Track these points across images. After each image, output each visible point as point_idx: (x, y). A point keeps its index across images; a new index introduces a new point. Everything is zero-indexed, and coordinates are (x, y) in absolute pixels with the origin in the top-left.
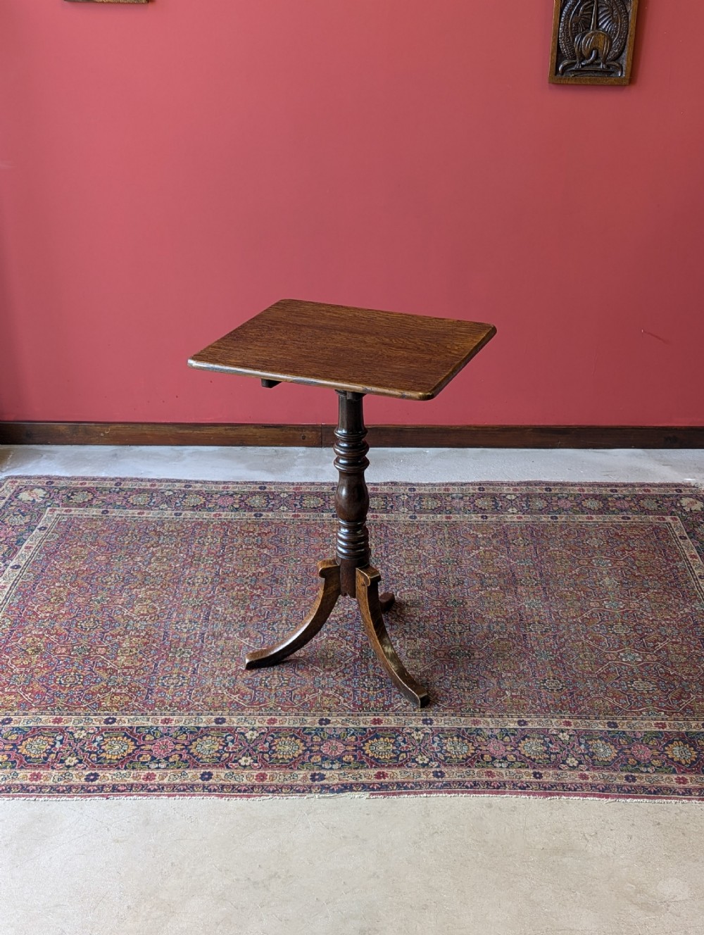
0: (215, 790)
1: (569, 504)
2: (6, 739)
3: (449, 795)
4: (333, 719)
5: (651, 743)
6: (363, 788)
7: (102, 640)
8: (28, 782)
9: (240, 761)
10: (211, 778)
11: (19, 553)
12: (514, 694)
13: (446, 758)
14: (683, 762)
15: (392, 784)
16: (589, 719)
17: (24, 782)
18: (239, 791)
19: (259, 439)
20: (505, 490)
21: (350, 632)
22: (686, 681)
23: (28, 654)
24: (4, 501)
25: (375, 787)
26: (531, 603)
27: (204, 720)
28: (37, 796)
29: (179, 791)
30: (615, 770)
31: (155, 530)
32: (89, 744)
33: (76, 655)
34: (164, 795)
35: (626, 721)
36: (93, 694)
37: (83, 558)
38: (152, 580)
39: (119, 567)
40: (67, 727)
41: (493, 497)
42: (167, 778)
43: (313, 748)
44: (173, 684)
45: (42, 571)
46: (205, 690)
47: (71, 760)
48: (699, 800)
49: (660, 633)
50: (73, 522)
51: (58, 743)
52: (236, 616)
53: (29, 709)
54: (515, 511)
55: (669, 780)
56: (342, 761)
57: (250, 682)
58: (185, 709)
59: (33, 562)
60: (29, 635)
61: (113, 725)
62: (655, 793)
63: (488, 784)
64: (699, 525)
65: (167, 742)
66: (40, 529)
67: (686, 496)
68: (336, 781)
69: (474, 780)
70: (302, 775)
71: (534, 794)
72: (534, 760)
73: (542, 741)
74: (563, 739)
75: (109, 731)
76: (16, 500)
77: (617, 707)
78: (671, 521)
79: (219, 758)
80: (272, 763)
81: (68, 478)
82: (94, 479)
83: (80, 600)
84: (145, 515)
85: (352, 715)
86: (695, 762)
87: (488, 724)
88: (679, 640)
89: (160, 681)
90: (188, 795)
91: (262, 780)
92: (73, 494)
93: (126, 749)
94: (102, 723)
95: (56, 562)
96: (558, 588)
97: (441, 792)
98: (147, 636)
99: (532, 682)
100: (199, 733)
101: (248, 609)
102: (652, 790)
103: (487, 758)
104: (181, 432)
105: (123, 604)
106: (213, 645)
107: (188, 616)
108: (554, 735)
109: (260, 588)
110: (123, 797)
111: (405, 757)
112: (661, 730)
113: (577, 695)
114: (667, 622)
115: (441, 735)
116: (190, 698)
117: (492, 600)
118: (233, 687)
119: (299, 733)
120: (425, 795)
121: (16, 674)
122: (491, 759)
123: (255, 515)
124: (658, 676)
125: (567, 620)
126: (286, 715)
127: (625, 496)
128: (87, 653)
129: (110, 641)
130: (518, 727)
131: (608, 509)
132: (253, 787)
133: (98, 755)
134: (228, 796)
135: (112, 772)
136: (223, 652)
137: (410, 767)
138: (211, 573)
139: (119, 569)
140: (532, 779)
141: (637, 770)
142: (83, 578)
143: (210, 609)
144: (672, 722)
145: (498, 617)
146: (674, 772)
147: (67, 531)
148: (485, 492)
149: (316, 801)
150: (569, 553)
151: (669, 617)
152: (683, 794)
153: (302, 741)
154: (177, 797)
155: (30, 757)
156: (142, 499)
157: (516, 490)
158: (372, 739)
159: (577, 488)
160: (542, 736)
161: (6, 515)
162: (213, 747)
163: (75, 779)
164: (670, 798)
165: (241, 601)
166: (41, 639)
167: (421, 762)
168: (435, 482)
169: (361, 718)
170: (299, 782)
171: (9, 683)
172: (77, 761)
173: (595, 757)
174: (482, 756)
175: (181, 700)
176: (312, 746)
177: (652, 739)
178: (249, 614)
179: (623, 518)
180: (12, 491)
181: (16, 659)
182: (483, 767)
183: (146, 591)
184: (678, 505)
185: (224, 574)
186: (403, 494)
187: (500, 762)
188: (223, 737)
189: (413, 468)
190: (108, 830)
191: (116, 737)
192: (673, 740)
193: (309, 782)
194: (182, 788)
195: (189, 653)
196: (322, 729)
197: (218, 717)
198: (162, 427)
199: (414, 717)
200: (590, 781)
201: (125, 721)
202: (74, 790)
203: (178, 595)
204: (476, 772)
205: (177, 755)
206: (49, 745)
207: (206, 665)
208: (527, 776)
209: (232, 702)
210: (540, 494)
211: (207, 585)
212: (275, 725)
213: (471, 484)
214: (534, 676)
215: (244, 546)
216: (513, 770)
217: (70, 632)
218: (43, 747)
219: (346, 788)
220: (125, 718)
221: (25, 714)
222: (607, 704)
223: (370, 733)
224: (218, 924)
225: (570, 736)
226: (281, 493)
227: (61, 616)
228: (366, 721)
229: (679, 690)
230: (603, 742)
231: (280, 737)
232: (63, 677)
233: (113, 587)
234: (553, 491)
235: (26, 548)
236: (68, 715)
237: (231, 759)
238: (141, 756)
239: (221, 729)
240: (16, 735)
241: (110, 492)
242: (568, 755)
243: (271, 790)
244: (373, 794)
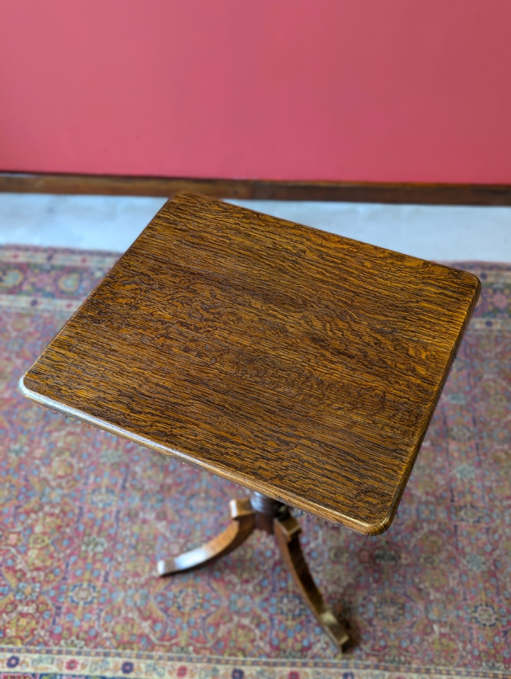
1: (505, 302)
7: (15, 520)
12: (442, 630)
26: (463, 471)
27: (111, 665)
44: (83, 598)
46: (115, 612)
50: (1, 319)
52: (154, 482)
57: (163, 599)
58: (92, 644)
61: (16, 670)
81: (2, 247)
85: (268, 664)
89: (70, 594)
94: (5, 664)
96: (492, 445)
98: (61, 515)
99: (462, 609)
101: (168, 470)
105: (40, 458)
106: (128, 531)
107: (105, 481)
116: (98, 625)
118: (145, 608)
126: (197, 661)
129: (23, 523)
136: (137, 543)
143: (129, 468)
145: (428, 494)
150: (504, 384)
156: (71, 283)
169: (277, 670)
175: (90, 627)
178: (167, 480)
183: (65, 436)
197: (126, 660)
199: (334, 671)
201: (29, 663)
207: (119, 567)
209: (142, 635)
212: (185, 678)
214: (465, 599)
220: (28, 658)
228: (282, 676)
241: (41, 271)
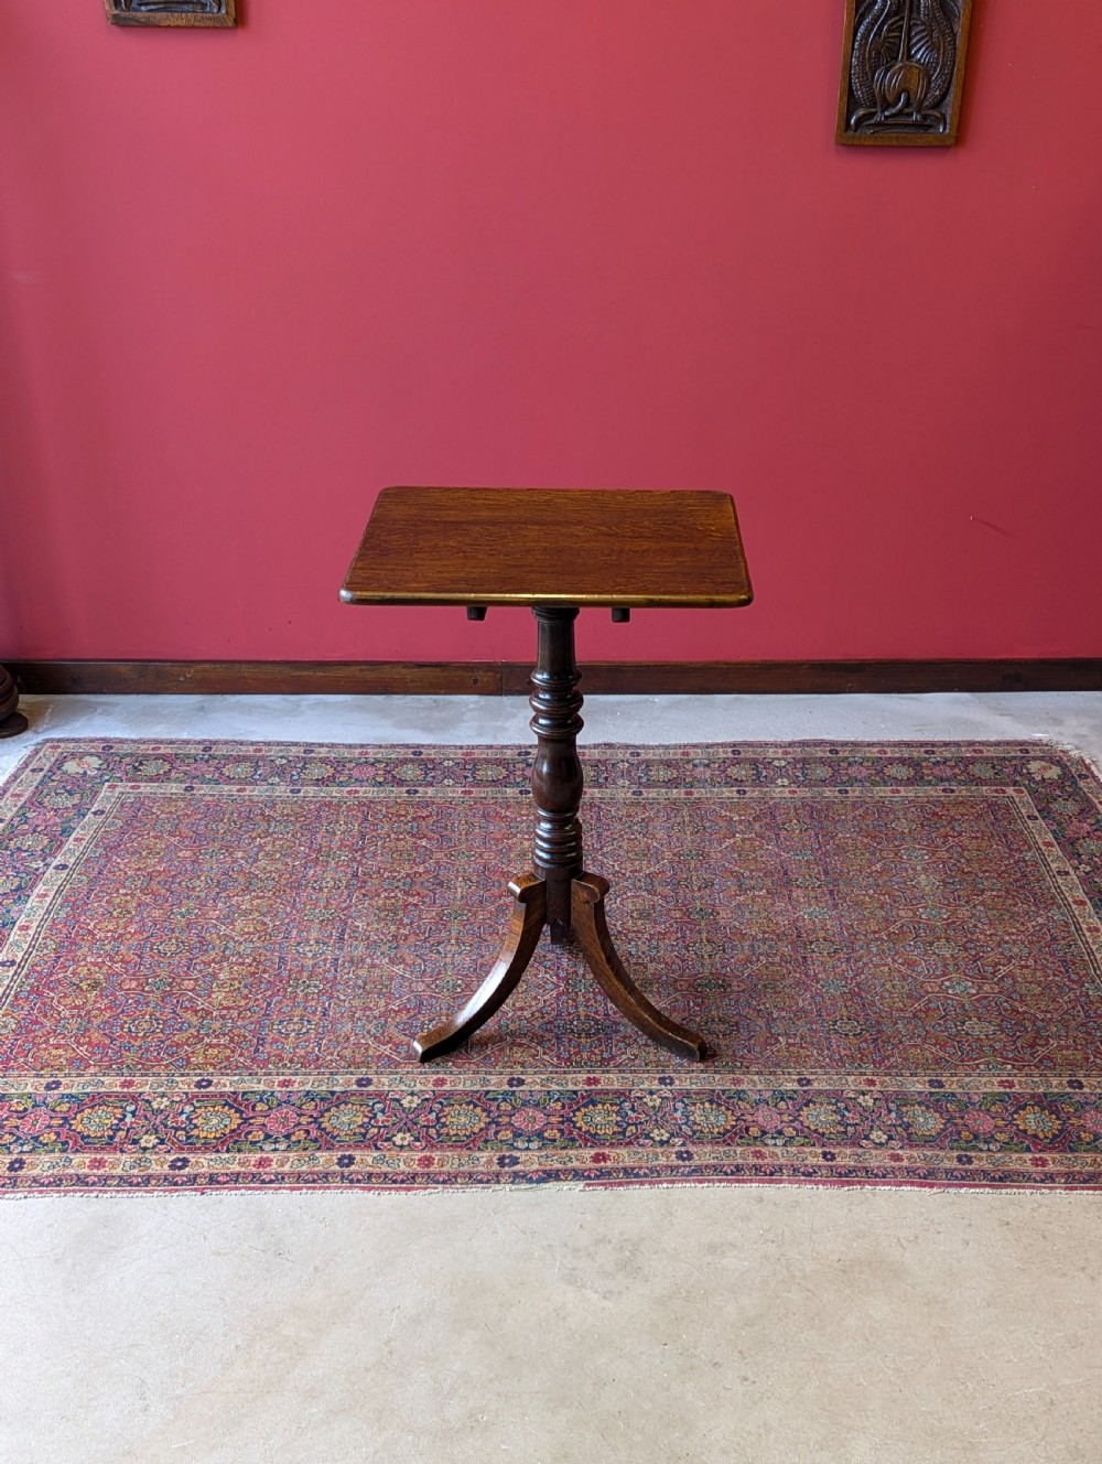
0: (359, 1181)
1: (865, 773)
2: (53, 1110)
3: (701, 1185)
4: (528, 1079)
5: (993, 1109)
6: (574, 1176)
7: (189, 969)
8: (86, 1171)
9: (394, 1139)
10: (353, 1163)
11: (66, 848)
12: (791, 1041)
13: (694, 1132)
14: (1041, 1136)
15: (617, 1170)
16: (902, 1076)
17: (81, 1172)
18: (395, 1182)
19: (410, 684)
20: (771, 753)
21: (550, 956)
22: (1042, 1020)
23: (82, 990)
24: (42, 774)
25: (593, 1175)
26: (812, 913)
27: (341, 1081)
28: (100, 1191)
29: (306, 1182)
30: (941, 1148)
31: (262, 814)
32: (174, 1117)
33: (152, 991)
34: (284, 1188)
35: (955, 1079)
36: (178, 1045)
37: (158, 853)
38: (260, 884)
39: (212, 866)
40: (141, 1094)
41: (754, 762)
42: (289, 1163)
43: (500, 1120)
44: (294, 1030)
45: (99, 873)
46: (340, 1039)
47: (149, 1140)
48: (1066, 1189)
49: (1002, 954)
50: (143, 804)
51: (130, 1115)
52: (383, 933)
53: (86, 1068)
54: (786, 782)
55: (1020, 1161)
56: (543, 1138)
57: (406, 1027)
58: (313, 1066)
59: (86, 860)
60: (83, 963)
61: (208, 1090)
62: (1001, 1179)
63: (756, 1169)
64: (1056, 800)
65: (287, 1113)
66: (95, 813)
67: (1035, 759)
68: (535, 1167)
69: (735, 1163)
70: (485, 1158)
71: (824, 1183)
72: (823, 1134)
73: (834, 1108)
74: (864, 1104)
75: (202, 1097)
76: (59, 772)
77: (941, 1058)
78: (1014, 794)
79: (364, 1135)
80: (441, 1141)
81: (133, 741)
82: (172, 742)
83: (156, 913)
84: (247, 793)
85: (556, 1073)
86: (1058, 1136)
87: (754, 1084)
88: (1031, 962)
89: (275, 1027)
90: (320, 1188)
91: (428, 1166)
92: (141, 764)
93: (227, 1123)
94: (192, 1086)
95: (119, 860)
96: (852, 891)
97: (689, 1181)
98: (254, 964)
99: (816, 1023)
100: (336, 1100)
101: (401, 924)
102: (997, 1176)
103: (754, 1131)
104: (297, 673)
105: (218, 919)
106: (351, 975)
107: (314, 935)
108: (851, 1099)
109: (418, 894)
110: (225, 1192)
111: (634, 1131)
112: (1008, 1090)
113: (882, 1041)
114: (1013, 937)
115: (685, 1100)
116: (319, 1051)
117: (756, 909)
118: (382, 1034)
119: (479, 1099)
120: (665, 1185)
121: (65, 1018)
122: (760, 1133)
123: (408, 792)
124: (1000, 1014)
125: (865, 935)
126: (460, 1073)
127: (946, 760)
128: (168, 989)
129: (200, 971)
130: (799, 1088)
131: (922, 778)
132: (414, 1176)
133: (188, 1132)
134: (378, 1189)
135: (207, 1156)
136: (365, 984)
137: (643, 1145)
138: (346, 873)
139: (212, 868)
140: (821, 1161)
141: (974, 1148)
142: (159, 882)
143: (346, 923)
144: (1023, 1079)
145: (764, 932)
146: (1028, 1150)
147: (135, 816)
148: (742, 756)
149: (508, 1195)
150: (865, 840)
151: (1014, 931)
152: (1042, 1181)
153: (484, 1110)
154: (305, 1191)
155: (89, 1136)
156: (242, 770)
157: (786, 753)
158: (585, 1106)
159: (875, 750)
160: (834, 1101)
161: (44, 794)
162: (355, 1119)
163: (154, 1166)
164: (1023, 1187)
165: (390, 912)
166: (100, 968)
167: (658, 1139)
168: (667, 743)
169: (570, 1076)
170: (480, 1169)
171: (55, 1031)
172: (157, 1141)
173: (911, 1130)
174: (747, 1129)
175: (307, 1053)
176: (499, 1116)
177: (994, 1104)
178: (402, 931)
179: (944, 791)
180: (53, 759)
181: (65, 996)
182: (748, 1145)
183: (252, 900)
184: (1025, 771)
185: (365, 875)
186: (623, 761)
187: (773, 1138)
188: (368, 1106)
189: (636, 724)
190: (205, 1238)
191: (214, 1107)
192: (1026, 1105)
193: (496, 1168)
194: (310, 1177)
195: (316, 986)
196: (514, 1092)
197: (361, 1077)
198: (270, 667)
199: (646, 1075)
200: (905, 1163)
201: (226, 1084)
202: (153, 1182)
203: (298, 906)
204: (738, 1152)
205: (302, 1132)
206: (116, 1118)
207: (342, 1004)
208: (814, 1157)
209: (380, 1056)
210: (821, 758)
211: (340, 891)
212: (445, 1088)
213: (722, 745)
214: (820, 1015)
215: (392, 836)
216: (793, 1149)
217: (142, 958)
218: (107, 1121)
219: (549, 1176)
220: (224, 1080)
221: (79, 1075)
222: (927, 1054)
223: (583, 1098)
224: (367, 1370)
225: (875, 1100)
226: (445, 759)
227: (129, 936)
228: (576, 1081)
229: (1033, 1034)
230: (923, 1108)
231: (453, 1105)
232: (133, 1021)
233: (203, 895)
234: (841, 754)
235: (76, 840)
236: (142, 1075)
237: (382, 1136)
238: (250, 1133)
239: (364, 1094)
240: (68, 1105)
241: (196, 760)
242: (872, 1127)
243: (441, 1179)
244: (589, 1185)
